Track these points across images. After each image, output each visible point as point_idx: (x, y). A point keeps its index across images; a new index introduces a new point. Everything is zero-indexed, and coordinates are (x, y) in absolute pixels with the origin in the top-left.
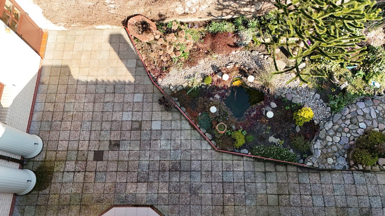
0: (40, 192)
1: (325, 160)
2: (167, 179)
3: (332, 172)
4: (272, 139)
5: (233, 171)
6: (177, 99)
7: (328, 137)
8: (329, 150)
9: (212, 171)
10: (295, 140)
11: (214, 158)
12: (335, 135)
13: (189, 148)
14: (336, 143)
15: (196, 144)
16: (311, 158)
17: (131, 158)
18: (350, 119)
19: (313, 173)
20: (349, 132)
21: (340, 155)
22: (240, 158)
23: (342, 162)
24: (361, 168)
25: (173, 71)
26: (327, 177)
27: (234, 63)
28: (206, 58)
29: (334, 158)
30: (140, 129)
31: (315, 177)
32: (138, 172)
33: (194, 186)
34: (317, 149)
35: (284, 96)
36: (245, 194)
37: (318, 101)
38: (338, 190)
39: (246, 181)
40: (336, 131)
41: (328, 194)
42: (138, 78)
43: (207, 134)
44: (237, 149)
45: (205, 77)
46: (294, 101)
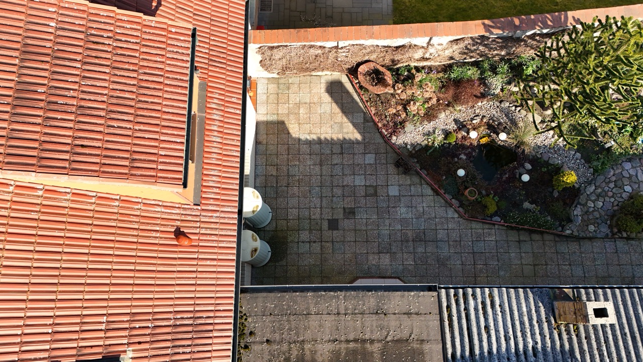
0: (277, 264)
1: (586, 228)
2: (411, 249)
3: (593, 240)
4: (527, 205)
5: (484, 241)
6: (416, 161)
7: (589, 202)
8: (591, 217)
9: (460, 241)
10: (553, 206)
11: (462, 227)
12: (597, 200)
13: (433, 216)
14: (598, 208)
15: (441, 212)
16: (570, 226)
17: (370, 227)
18: (615, 181)
19: (573, 241)
20: (612, 197)
21: (603, 222)
22: (491, 226)
23: (605, 230)
24: (625, 235)
25: (409, 127)
26: (587, 245)
27: (481, 117)
28: (447, 111)
29: (596, 225)
30: (375, 194)
31: (574, 246)
32: (379, 242)
33: (442, 257)
34: (577, 215)
35: (539, 156)
36: (498, 265)
37: (578, 161)
38: (599, 259)
39: (499, 251)
40: (599, 196)
41: (588, 263)
42: (367, 135)
43: (453, 200)
44: (488, 217)
45: (447, 134)
46: (551, 162)
